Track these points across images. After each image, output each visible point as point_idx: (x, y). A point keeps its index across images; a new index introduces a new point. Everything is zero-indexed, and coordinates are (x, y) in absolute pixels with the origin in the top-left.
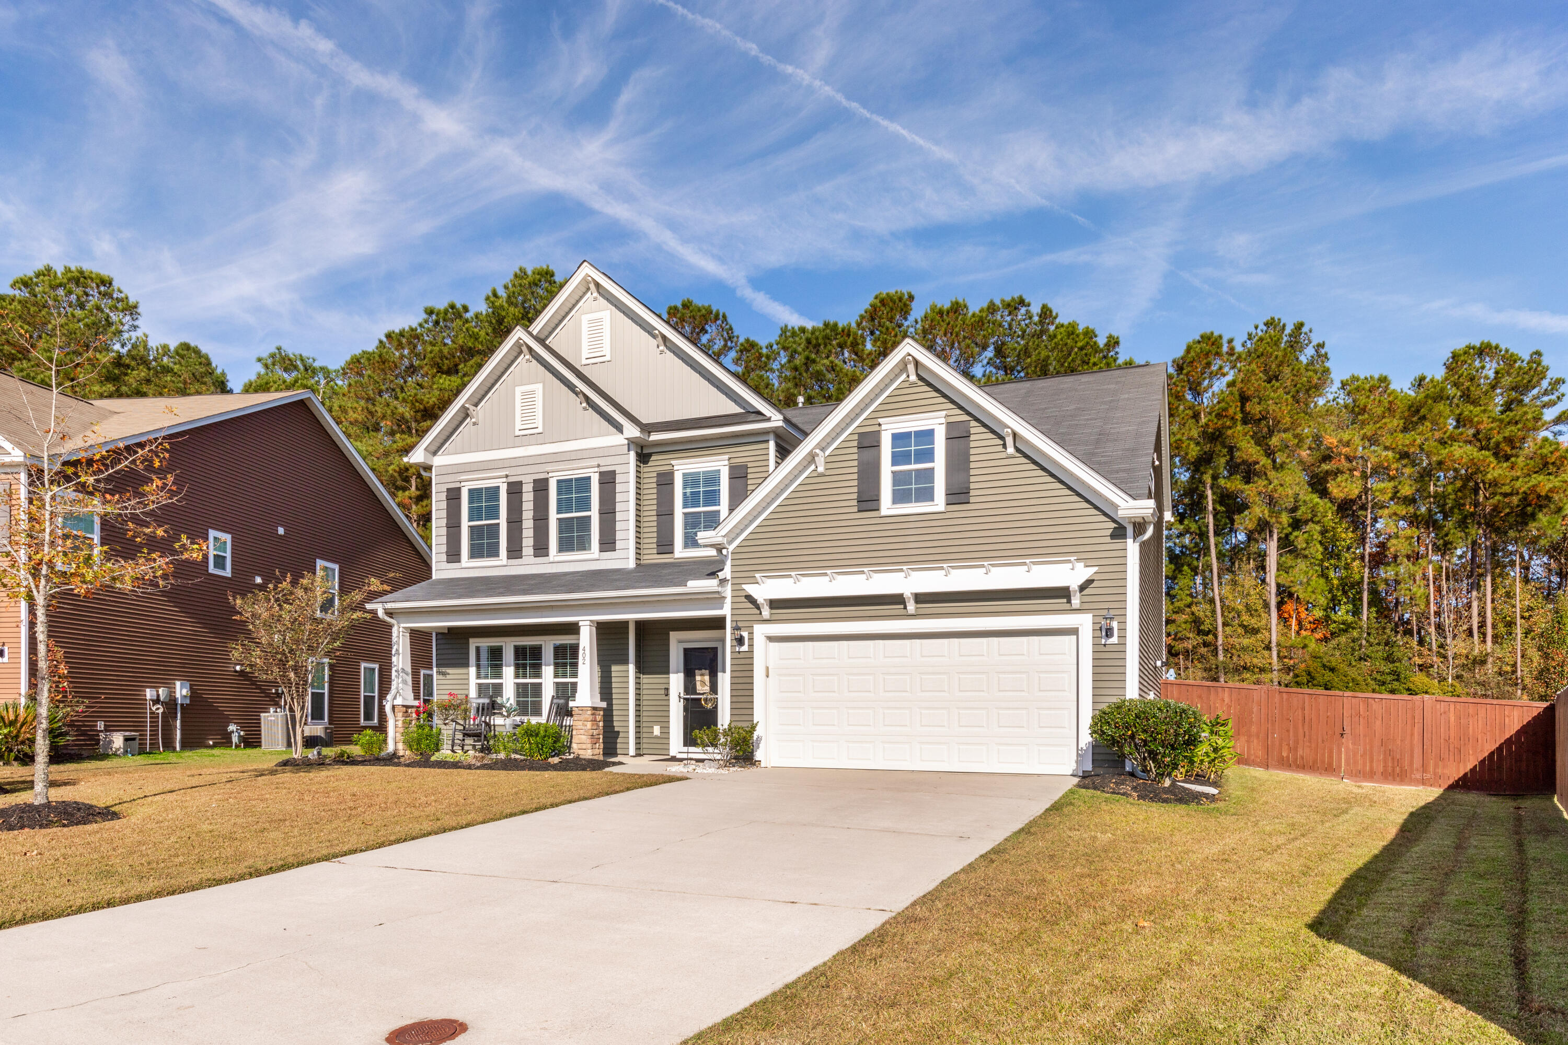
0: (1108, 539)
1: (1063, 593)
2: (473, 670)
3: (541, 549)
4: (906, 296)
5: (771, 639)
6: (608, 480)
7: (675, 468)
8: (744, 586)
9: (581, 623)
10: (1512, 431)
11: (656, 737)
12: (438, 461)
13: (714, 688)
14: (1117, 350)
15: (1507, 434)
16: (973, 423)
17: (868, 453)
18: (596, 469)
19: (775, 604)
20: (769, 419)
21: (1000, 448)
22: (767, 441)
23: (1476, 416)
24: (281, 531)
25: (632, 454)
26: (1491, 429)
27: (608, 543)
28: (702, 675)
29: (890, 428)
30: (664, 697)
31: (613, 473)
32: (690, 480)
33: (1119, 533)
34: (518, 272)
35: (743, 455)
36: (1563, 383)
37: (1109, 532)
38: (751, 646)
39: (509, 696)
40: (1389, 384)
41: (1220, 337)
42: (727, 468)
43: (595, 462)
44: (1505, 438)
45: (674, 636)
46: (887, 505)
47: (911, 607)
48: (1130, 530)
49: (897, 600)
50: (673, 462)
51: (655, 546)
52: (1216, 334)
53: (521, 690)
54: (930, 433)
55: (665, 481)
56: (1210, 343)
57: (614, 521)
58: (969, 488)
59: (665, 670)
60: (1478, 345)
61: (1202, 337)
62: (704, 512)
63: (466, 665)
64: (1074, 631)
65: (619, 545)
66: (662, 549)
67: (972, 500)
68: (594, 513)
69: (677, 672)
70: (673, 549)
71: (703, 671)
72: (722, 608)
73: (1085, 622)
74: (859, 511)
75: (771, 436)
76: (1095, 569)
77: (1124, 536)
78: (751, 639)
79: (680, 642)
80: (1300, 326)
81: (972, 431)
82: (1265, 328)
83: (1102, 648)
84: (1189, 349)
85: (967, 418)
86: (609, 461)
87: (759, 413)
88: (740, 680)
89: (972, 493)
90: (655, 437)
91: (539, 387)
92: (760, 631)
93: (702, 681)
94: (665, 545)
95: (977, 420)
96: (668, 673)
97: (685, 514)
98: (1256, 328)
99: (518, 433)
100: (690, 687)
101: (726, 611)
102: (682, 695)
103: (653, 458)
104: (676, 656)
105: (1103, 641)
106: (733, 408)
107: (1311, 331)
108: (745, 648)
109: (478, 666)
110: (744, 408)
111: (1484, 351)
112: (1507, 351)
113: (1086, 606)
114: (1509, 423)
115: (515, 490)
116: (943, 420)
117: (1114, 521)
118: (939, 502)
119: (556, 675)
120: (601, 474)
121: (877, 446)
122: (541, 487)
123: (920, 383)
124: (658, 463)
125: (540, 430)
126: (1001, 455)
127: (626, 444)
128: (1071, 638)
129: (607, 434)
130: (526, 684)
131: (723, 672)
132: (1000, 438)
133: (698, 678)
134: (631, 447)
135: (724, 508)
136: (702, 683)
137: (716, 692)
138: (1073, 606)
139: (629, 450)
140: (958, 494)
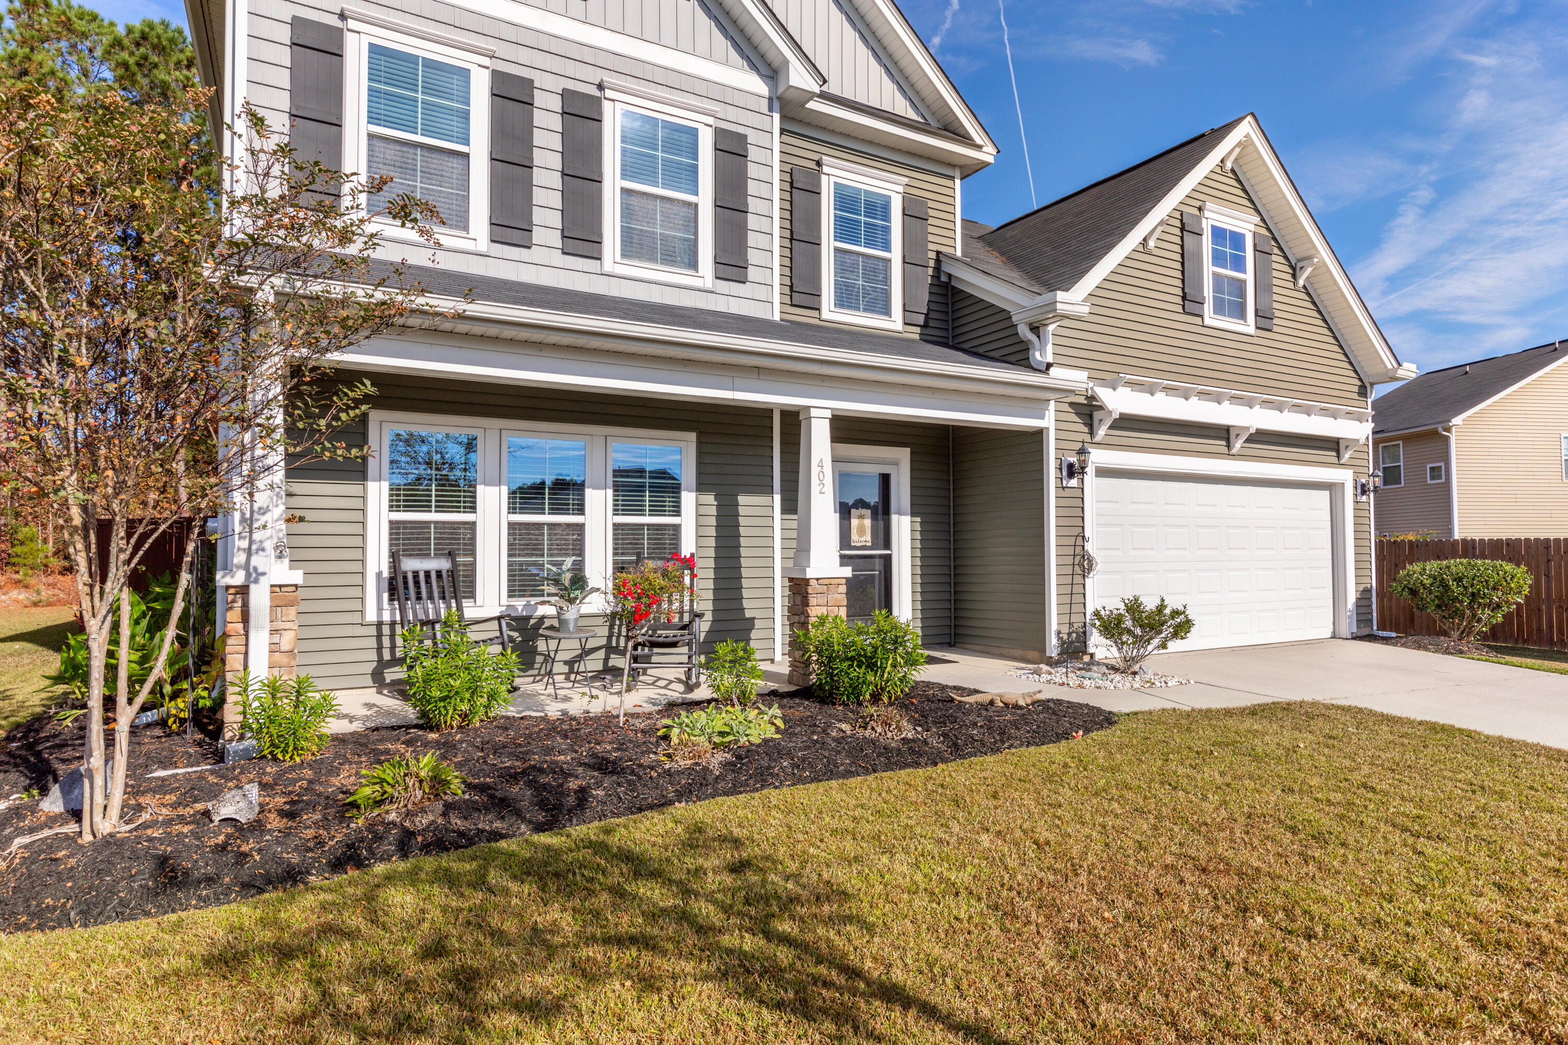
0: (1356, 396)
1: (1336, 446)
2: (378, 491)
3: (581, 239)
5: (1097, 471)
6: (732, 149)
7: (825, 169)
8: (1096, 389)
9: (814, 412)
13: (884, 537)
16: (1272, 242)
17: (1192, 240)
18: (709, 120)
19: (1117, 421)
20: (979, 147)
21: (1289, 277)
22: (952, 178)
25: (777, 116)
27: (732, 265)
28: (860, 516)
29: (1211, 217)
31: (742, 140)
32: (846, 197)
33: (1363, 391)
35: (928, 185)
37: (1357, 388)
38: (1081, 479)
39: (493, 548)
42: (901, 197)
43: (710, 107)
46: (1211, 314)
47: (1238, 445)
48: (1369, 391)
49: (1223, 433)
50: (821, 159)
51: (787, 290)
53: (523, 539)
54: (1242, 238)
55: (809, 187)
57: (743, 227)
58: (1272, 315)
62: (865, 255)
63: (363, 473)
64: (1331, 487)
65: (752, 273)
67: (1275, 328)
68: (705, 201)
70: (821, 301)
71: (863, 514)
72: (1042, 417)
73: (1348, 479)
74: (1184, 312)
75: (957, 173)
77: (1365, 395)
81: (1272, 249)
83: (1358, 506)
85: (1269, 234)
86: (733, 113)
87: (959, 126)
88: (1066, 531)
89: (1275, 321)
92: (1092, 458)
93: (863, 529)
94: (806, 291)
95: (1274, 238)
97: (836, 249)
100: (845, 536)
101: (1048, 421)
105: (1358, 499)
106: (903, 108)
110: (922, 116)
113: (1348, 462)
115: (512, 92)
116: (1250, 227)
117: (1360, 378)
118: (1251, 322)
120: (720, 134)
121: (1200, 233)
122: (581, 109)
124: (795, 149)
126: (1291, 285)
127: (770, 99)
128: (1327, 493)
129: (726, 63)
130: (426, 524)
131: (900, 513)
132: (1291, 266)
133: (855, 522)
134: (776, 105)
135: (896, 255)
136: (861, 532)
137: (887, 544)
138: (1342, 461)
139: (771, 109)
140: (1264, 318)
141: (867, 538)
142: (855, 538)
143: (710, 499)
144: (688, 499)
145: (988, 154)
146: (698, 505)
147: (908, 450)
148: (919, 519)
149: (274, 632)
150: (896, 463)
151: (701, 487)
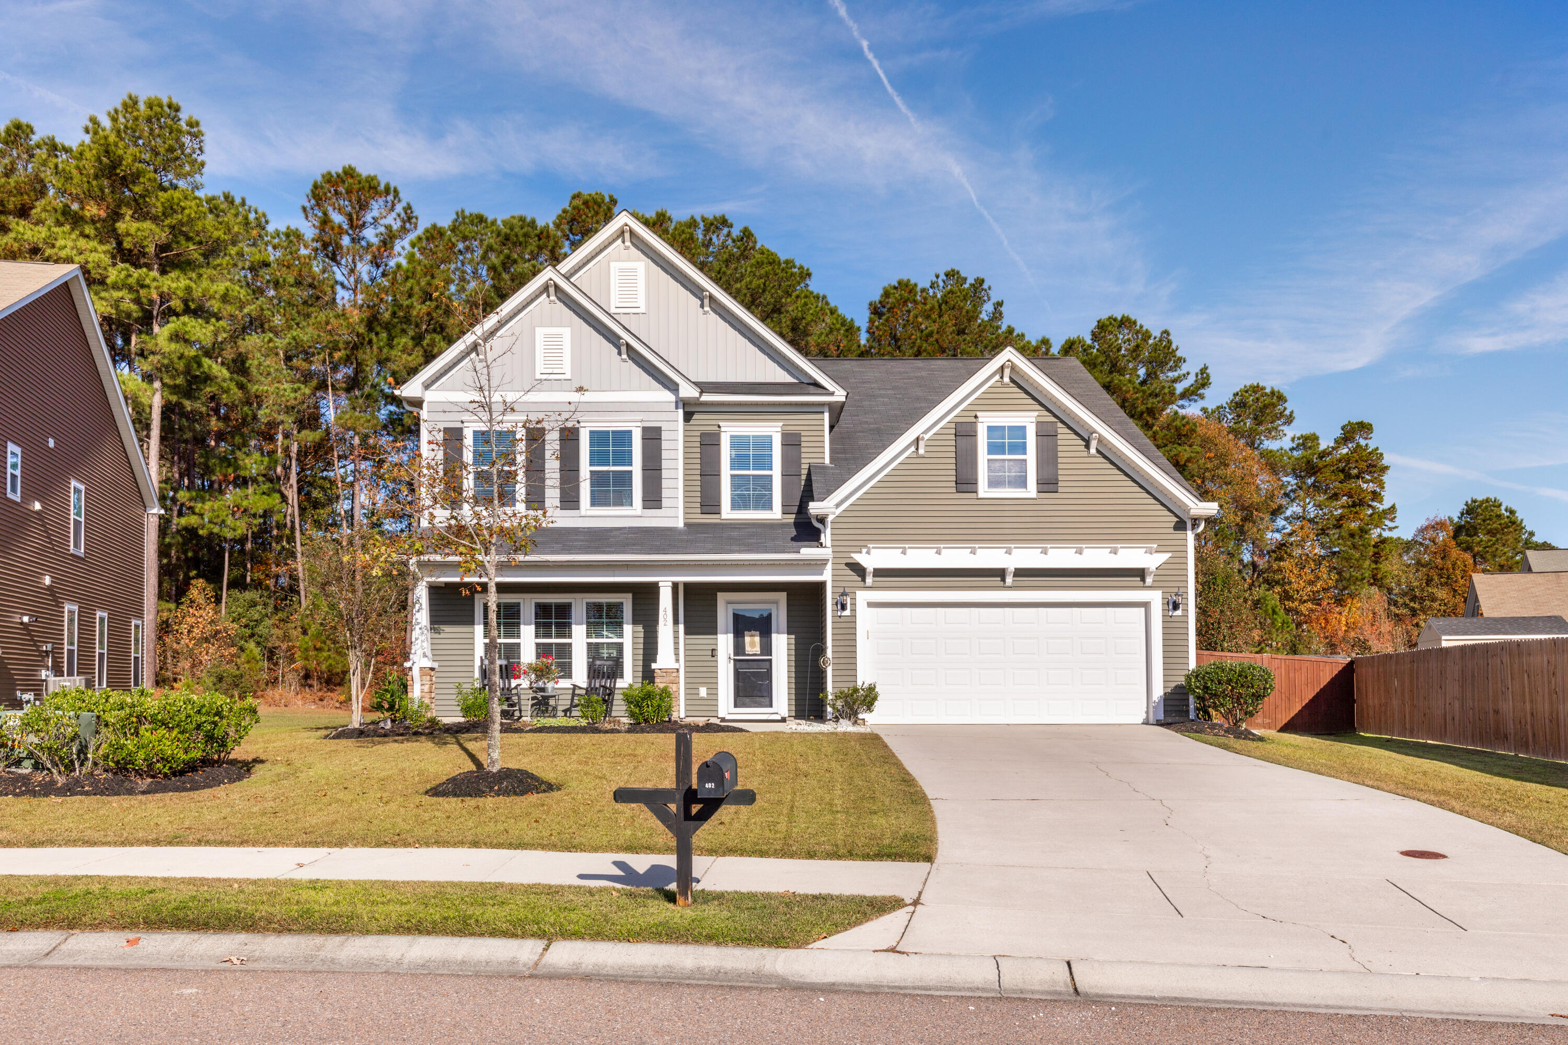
0: (1172, 531)
1: (1140, 573)
2: (479, 629)
3: (570, 500)
4: (607, 199)
5: (871, 605)
6: (652, 436)
7: (723, 429)
8: (853, 555)
9: (661, 584)
10: (1153, 403)
11: (703, 699)
12: (430, 396)
13: (767, 648)
14: (808, 282)
15: (1149, 406)
16: (1060, 425)
17: (963, 441)
18: (639, 424)
19: (878, 573)
20: (832, 394)
21: (1083, 448)
22: (823, 412)
23: (1125, 385)
24: (51, 443)
25: (681, 411)
26: (1137, 399)
27: (653, 499)
28: (752, 636)
29: (986, 420)
30: (710, 658)
31: (658, 430)
32: (738, 443)
33: (1180, 526)
34: (128, 100)
35: (798, 423)
36: (1184, 361)
37: (1172, 525)
38: (854, 610)
39: (528, 655)
40: (1050, 347)
41: (916, 285)
42: (780, 434)
43: (640, 417)
44: (1147, 408)
45: (722, 597)
46: (984, 490)
47: (1009, 580)
48: (1189, 525)
50: (721, 424)
51: (698, 505)
52: (912, 282)
53: (543, 651)
54: (1023, 429)
55: (710, 443)
56: (908, 290)
57: (660, 478)
58: (1057, 480)
59: (711, 629)
60: (1119, 318)
61: (899, 283)
62: (753, 476)
63: (471, 622)
64: (1146, 605)
65: (665, 502)
66: (706, 509)
67: (1060, 490)
68: (636, 468)
69: (727, 632)
70: (720, 509)
71: (753, 632)
72: (822, 574)
73: (1156, 598)
74: (958, 492)
75: (826, 409)
76: (1170, 555)
77: (1185, 529)
78: (854, 604)
79: (729, 603)
80: (981, 282)
81: (1060, 431)
82: (945, 278)
83: (1169, 619)
84: (886, 294)
85: (1056, 420)
86: (653, 416)
87: (817, 385)
88: (842, 643)
89: (1060, 484)
90: (706, 398)
91: (566, 332)
92: (863, 597)
93: (752, 643)
94: (710, 503)
95: (1062, 422)
96: (716, 633)
97: (732, 476)
98: (937, 277)
99: (538, 376)
100: (739, 648)
101: (826, 576)
102: (732, 656)
103: (695, 417)
104: (724, 616)
105: (1170, 613)
106: (783, 377)
107: (990, 288)
108: (847, 613)
109: (486, 624)
110: (797, 378)
111: (1125, 323)
112: (1141, 327)
113: (1157, 584)
114: (1150, 395)
115: (535, 436)
116: (1034, 420)
117: (1176, 516)
118: (1031, 490)
119: (589, 635)
120: (645, 430)
121: (973, 435)
122: (569, 436)
123: (1012, 385)
124: (702, 422)
125: (568, 376)
126: (1085, 454)
127: (677, 402)
128: (1143, 610)
129: (650, 389)
130: (551, 644)
131: (778, 632)
132: (1083, 439)
133: (747, 639)
134: (681, 405)
135: (776, 473)
136: (753, 644)
137: (770, 653)
138: (1147, 584)
139: (677, 408)
140: (1048, 484)
141: (757, 650)
142: (748, 649)
143: (640, 628)
144: (628, 629)
145: (840, 395)
146: (634, 632)
147: (785, 593)
148: (793, 636)
149: (422, 685)
150: (776, 602)
151: (635, 622)
